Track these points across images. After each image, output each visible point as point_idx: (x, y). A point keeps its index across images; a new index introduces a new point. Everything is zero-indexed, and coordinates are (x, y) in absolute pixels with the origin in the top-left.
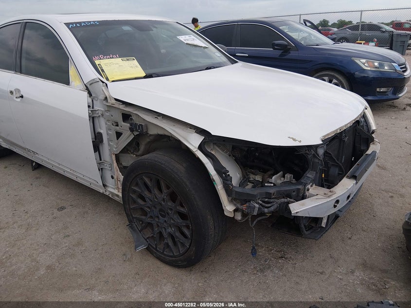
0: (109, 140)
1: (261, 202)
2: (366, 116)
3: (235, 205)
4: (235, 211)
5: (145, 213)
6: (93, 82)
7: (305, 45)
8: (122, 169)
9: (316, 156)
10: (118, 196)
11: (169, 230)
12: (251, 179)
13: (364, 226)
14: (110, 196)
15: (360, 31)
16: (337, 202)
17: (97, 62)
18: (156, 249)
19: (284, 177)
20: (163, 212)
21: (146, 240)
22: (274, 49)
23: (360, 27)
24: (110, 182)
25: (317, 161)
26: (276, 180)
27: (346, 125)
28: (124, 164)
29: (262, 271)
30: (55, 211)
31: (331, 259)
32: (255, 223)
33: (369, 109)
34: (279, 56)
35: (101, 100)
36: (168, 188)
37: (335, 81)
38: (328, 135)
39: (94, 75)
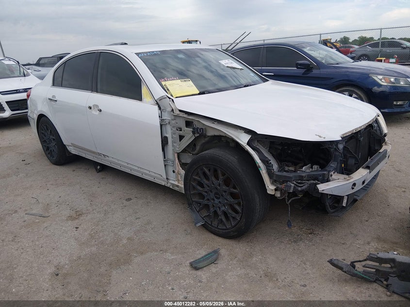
0: (173, 142)
1: (295, 183)
2: (379, 122)
3: (275, 185)
4: (276, 190)
5: (203, 197)
6: (161, 99)
7: (326, 64)
8: (183, 165)
9: (337, 150)
10: (178, 186)
11: (223, 208)
12: (286, 169)
13: (379, 212)
14: (171, 187)
15: (380, 48)
16: (354, 185)
17: (163, 83)
18: (211, 225)
19: (312, 168)
20: (218, 195)
21: (203, 218)
22: (298, 68)
23: (380, 45)
24: (172, 176)
25: (337, 153)
26: (306, 169)
27: (360, 127)
28: (183, 161)
29: (295, 242)
30: (124, 201)
31: (351, 235)
32: (290, 201)
33: (381, 116)
34: (303, 74)
35: (168, 111)
36: (223, 175)
37: (354, 95)
38: (346, 133)
39: (163, 93)
